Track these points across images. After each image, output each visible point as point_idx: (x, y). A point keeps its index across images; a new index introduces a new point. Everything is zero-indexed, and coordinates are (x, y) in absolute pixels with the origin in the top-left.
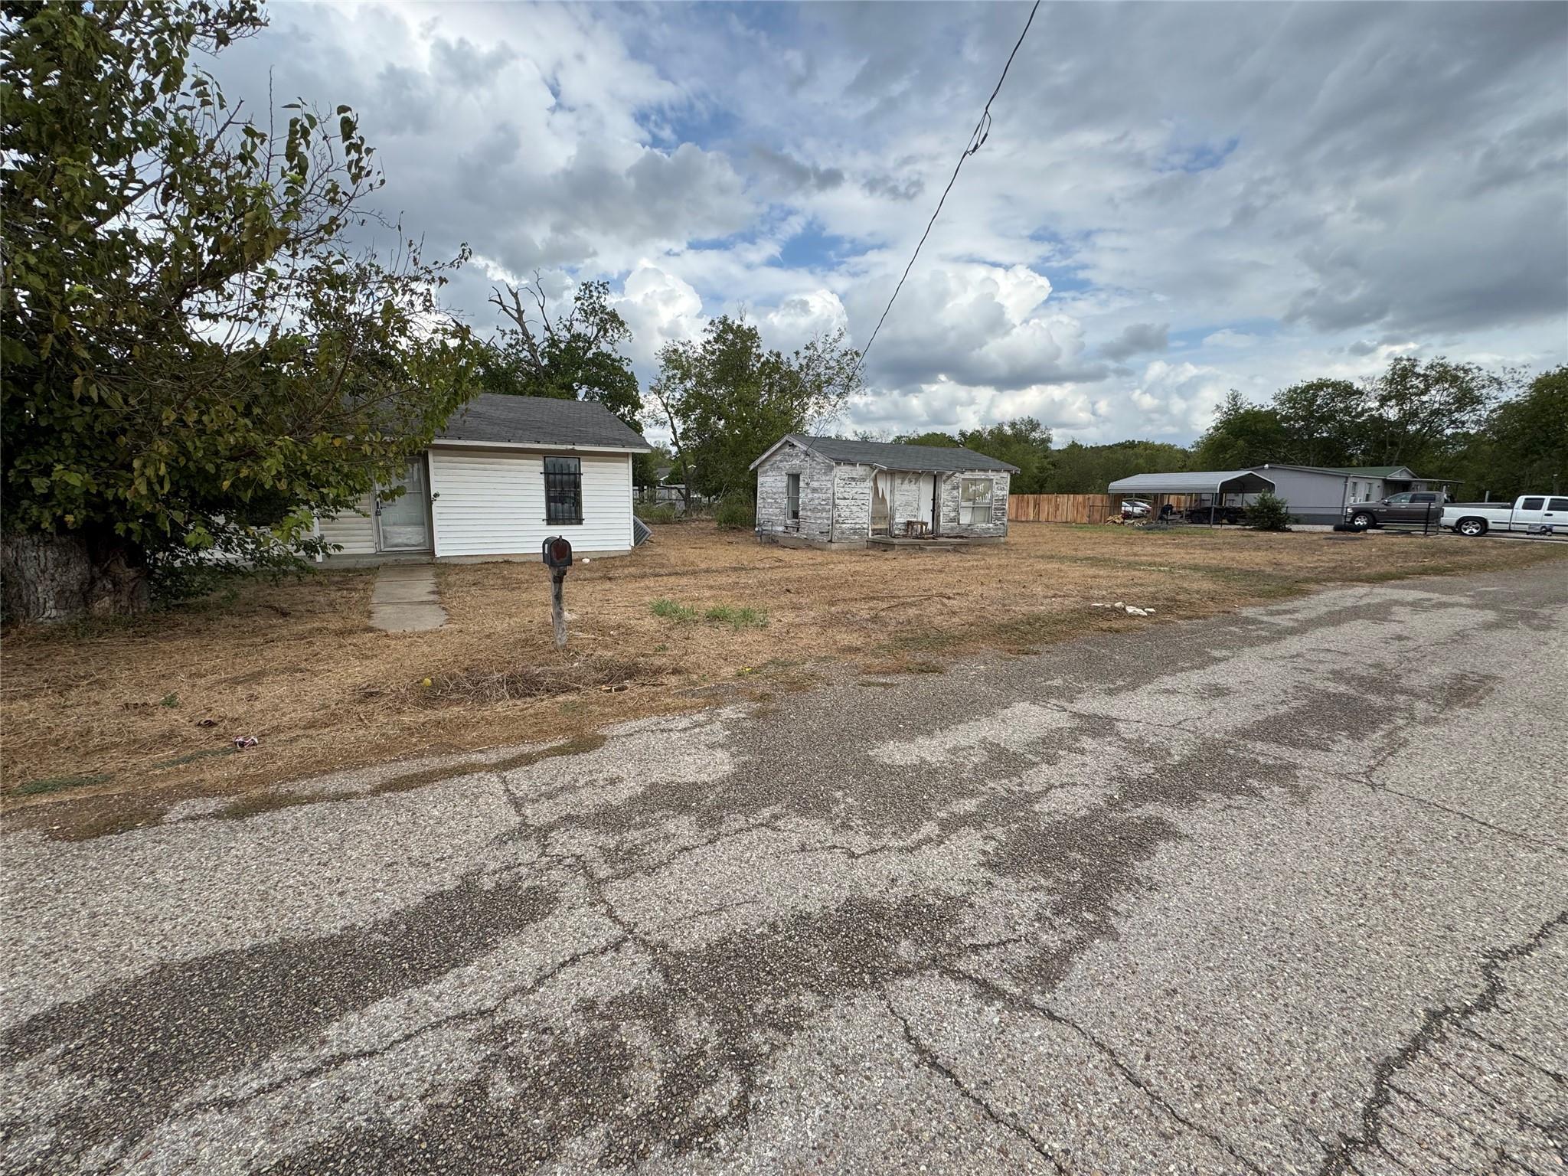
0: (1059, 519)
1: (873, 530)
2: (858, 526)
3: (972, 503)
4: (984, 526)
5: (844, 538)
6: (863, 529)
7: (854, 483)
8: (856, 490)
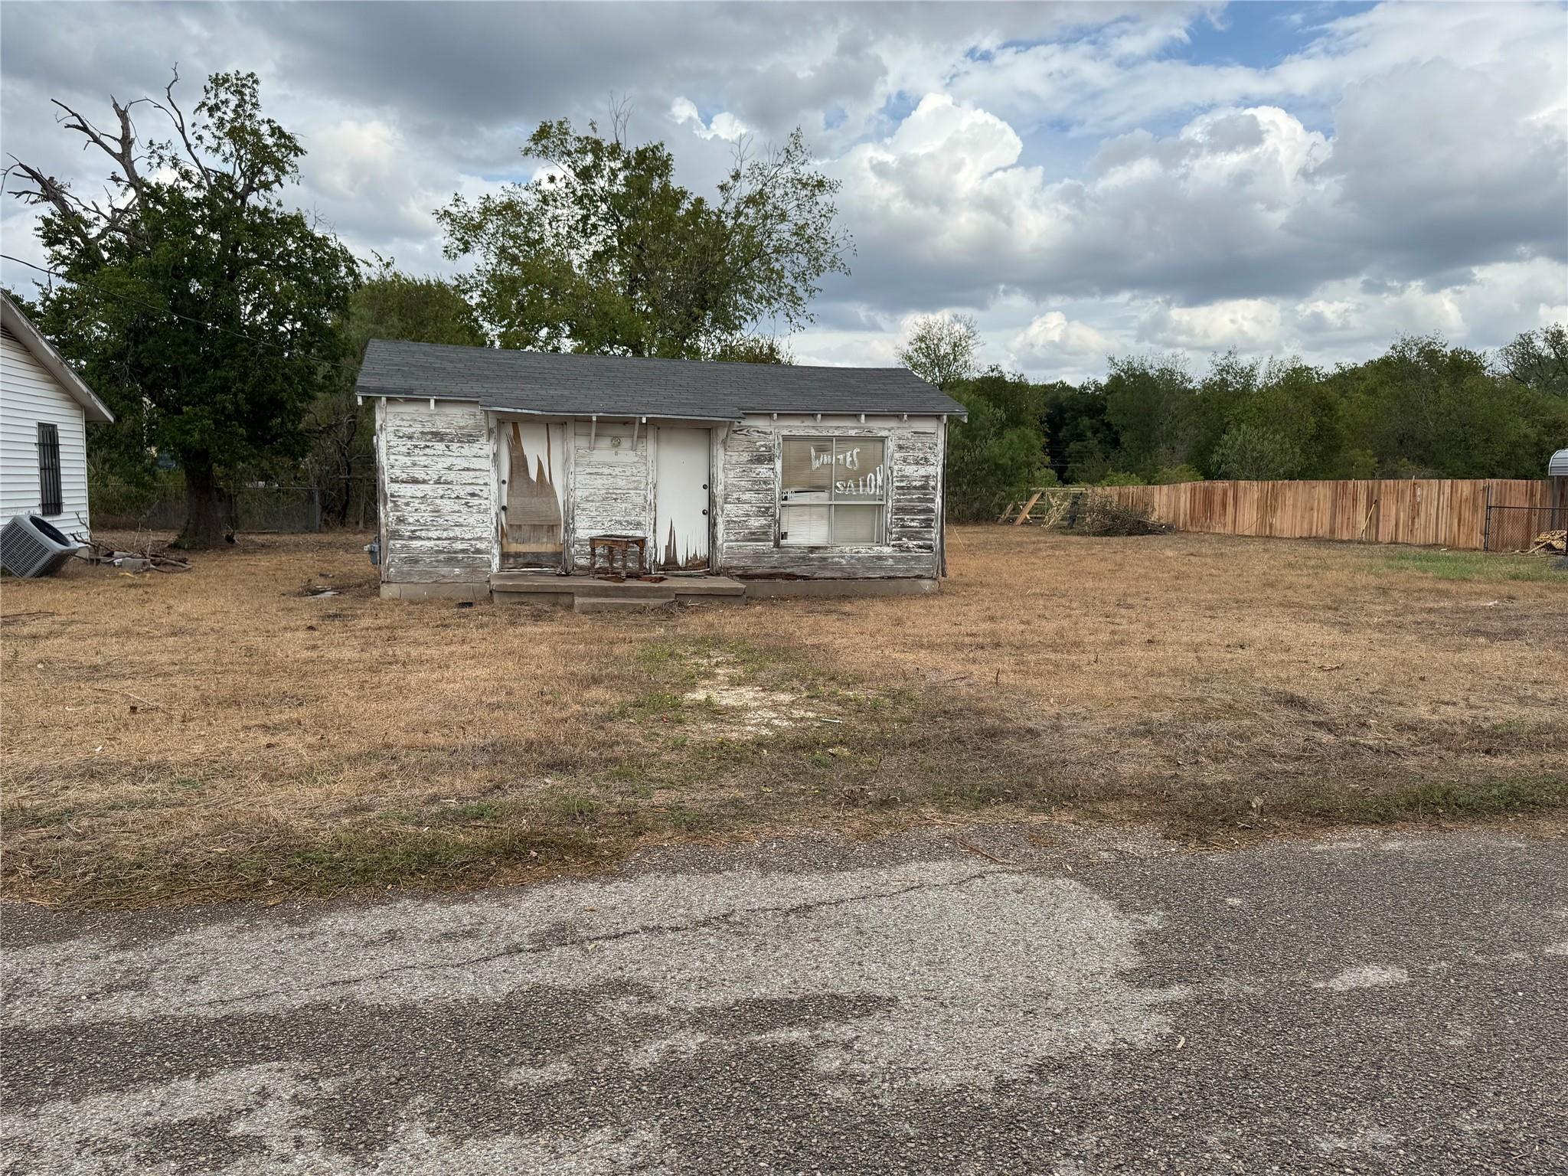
0: (1419, 537)
1: (505, 556)
2: (459, 546)
3: (824, 495)
4: (863, 550)
5: (421, 574)
6: (478, 551)
7: (440, 447)
8: (448, 461)
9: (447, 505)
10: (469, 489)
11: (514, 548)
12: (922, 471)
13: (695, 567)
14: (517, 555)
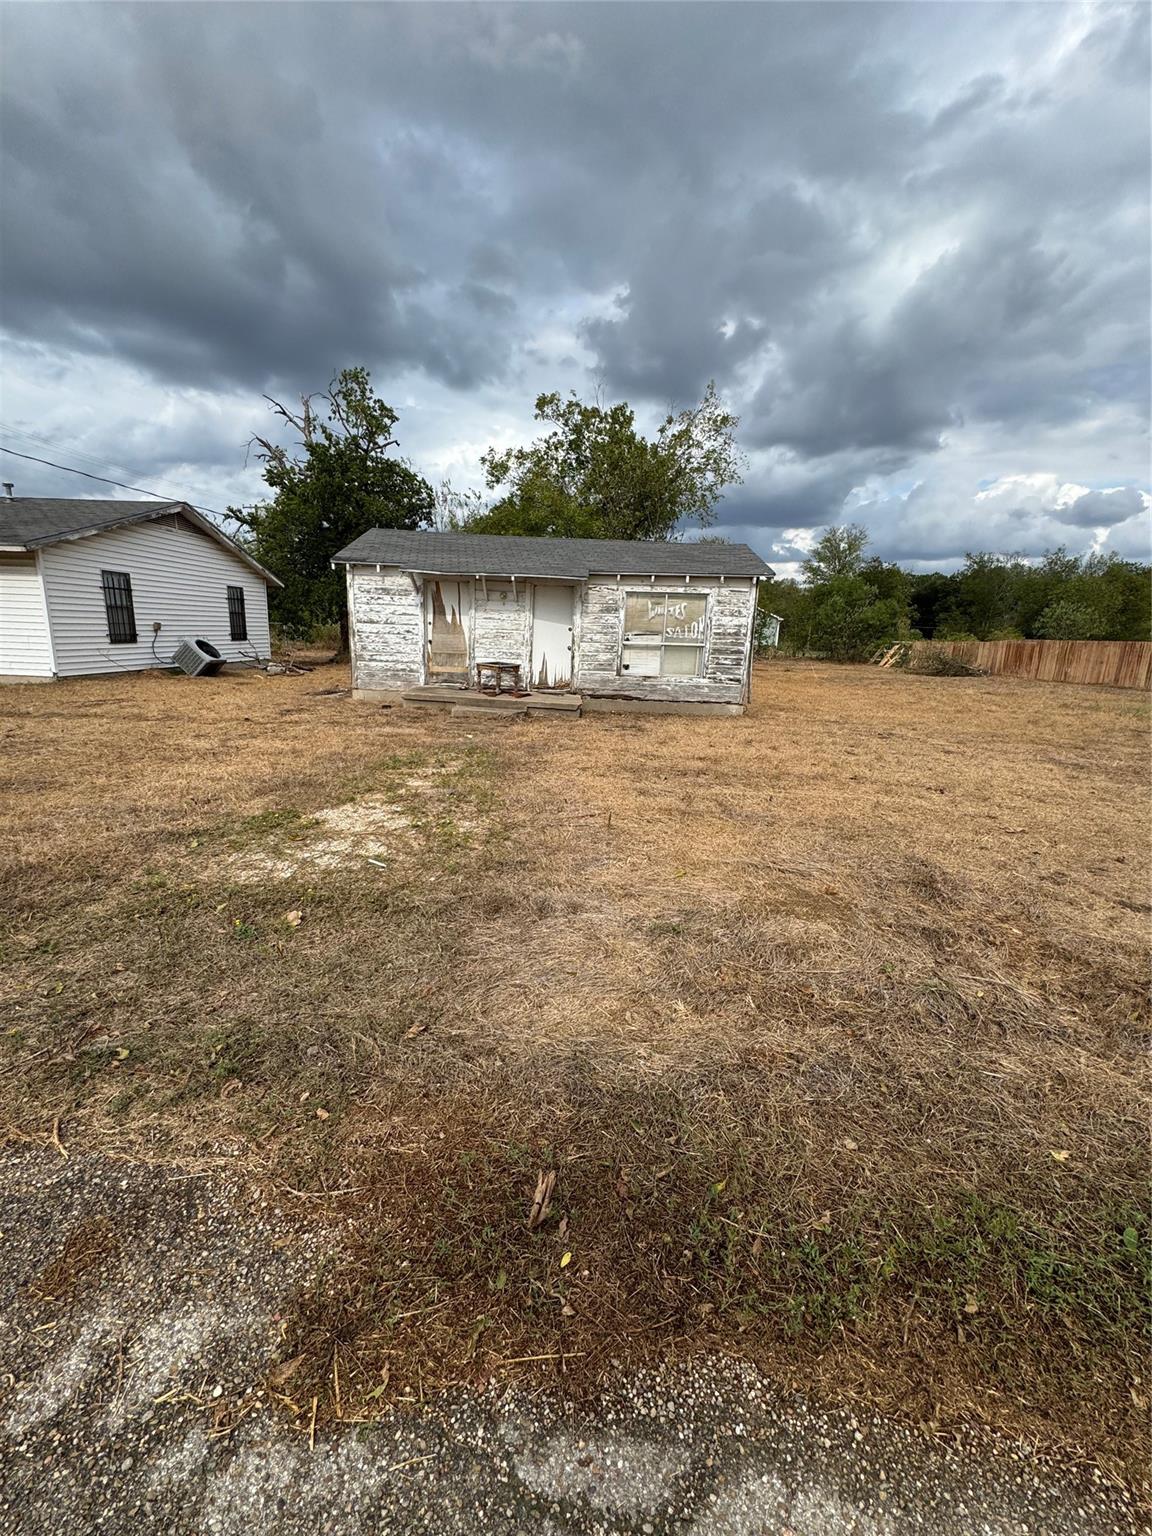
1: (428, 674)
3: (658, 638)
4: (685, 680)
5: (376, 684)
6: (411, 671)
7: (388, 598)
8: (392, 608)
9: (392, 639)
10: (406, 628)
11: (436, 669)
12: (736, 621)
13: (562, 687)
14: (438, 674)
